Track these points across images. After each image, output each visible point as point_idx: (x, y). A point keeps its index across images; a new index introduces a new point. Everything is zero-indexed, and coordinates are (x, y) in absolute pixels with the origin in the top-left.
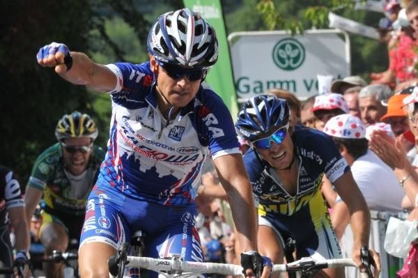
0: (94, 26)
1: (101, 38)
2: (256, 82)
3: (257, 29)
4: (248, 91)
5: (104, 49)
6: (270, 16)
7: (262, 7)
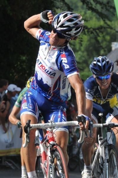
5: (62, 7)
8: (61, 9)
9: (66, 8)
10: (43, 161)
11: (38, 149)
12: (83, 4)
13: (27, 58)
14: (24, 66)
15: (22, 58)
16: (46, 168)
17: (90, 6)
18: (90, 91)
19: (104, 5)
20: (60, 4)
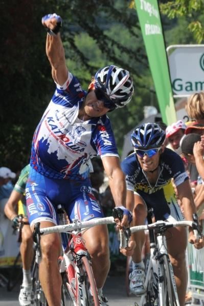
0: (66, 39)
1: (71, 48)
2: (187, 83)
3: (188, 43)
4: (181, 89)
5: (73, 56)
6: (198, 33)
7: (193, 27)
8: (71, 59)
9: (79, 57)
10: (69, 279)
11: (62, 261)
12: (103, 52)
13: (23, 128)
14: (19, 141)
15: (15, 129)
16: (75, 289)
17: (112, 55)
18: (130, 178)
19: (133, 53)
20: (70, 52)
